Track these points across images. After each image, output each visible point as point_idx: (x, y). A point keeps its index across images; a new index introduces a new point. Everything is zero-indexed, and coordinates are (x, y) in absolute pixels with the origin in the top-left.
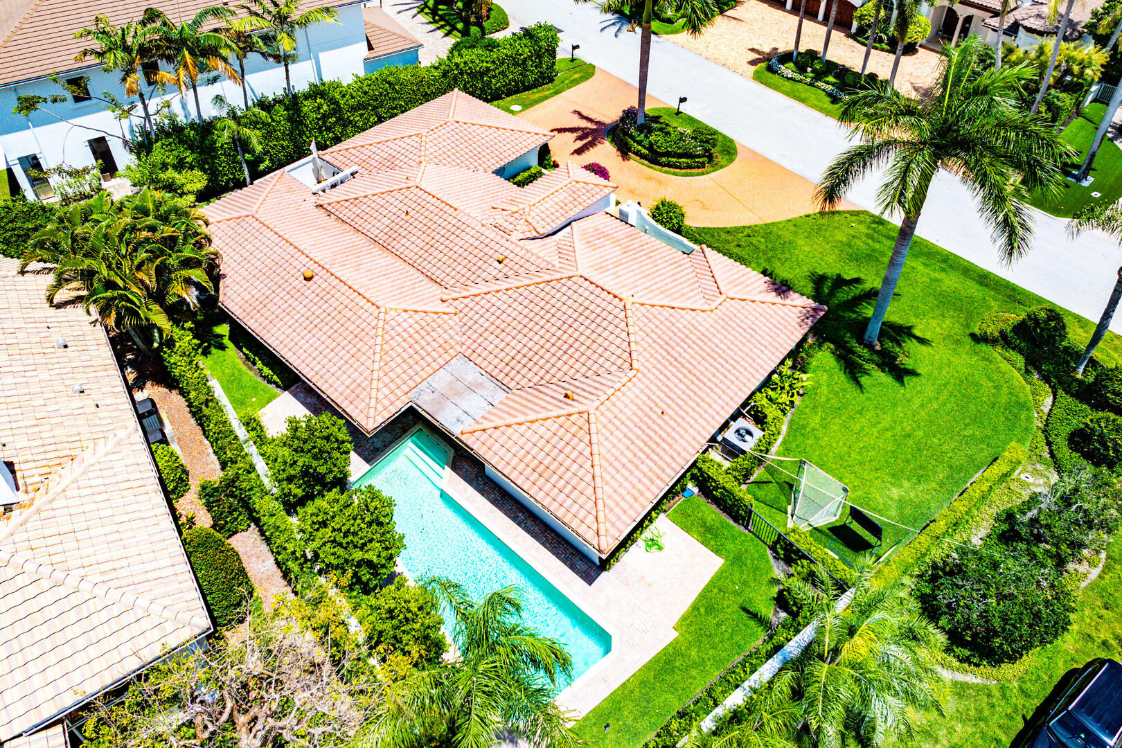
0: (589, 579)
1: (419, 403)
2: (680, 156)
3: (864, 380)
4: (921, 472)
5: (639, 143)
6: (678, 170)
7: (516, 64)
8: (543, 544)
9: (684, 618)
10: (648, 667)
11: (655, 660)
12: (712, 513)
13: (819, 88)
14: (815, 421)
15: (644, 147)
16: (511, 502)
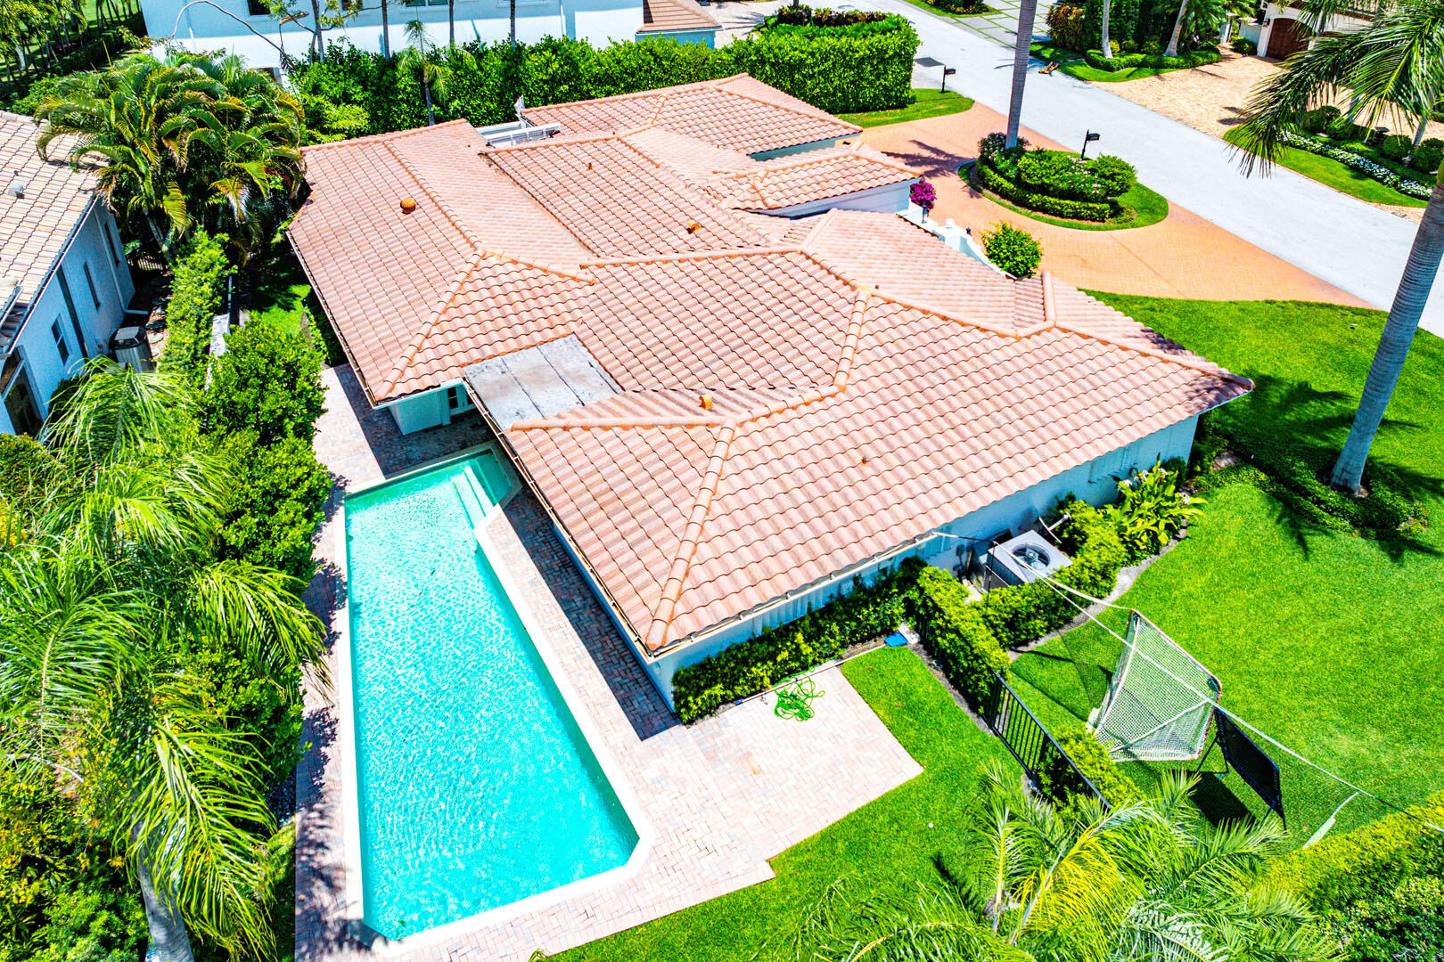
0: (645, 729)
1: (474, 382)
2: (1064, 195)
3: (1315, 540)
4: (1415, 722)
5: (1001, 173)
6: (1058, 219)
7: (848, 66)
8: (593, 653)
9: (795, 851)
10: (683, 918)
11: (705, 910)
12: (930, 682)
13: (1335, 158)
14: (1195, 583)
15: (1008, 179)
16: (574, 578)
